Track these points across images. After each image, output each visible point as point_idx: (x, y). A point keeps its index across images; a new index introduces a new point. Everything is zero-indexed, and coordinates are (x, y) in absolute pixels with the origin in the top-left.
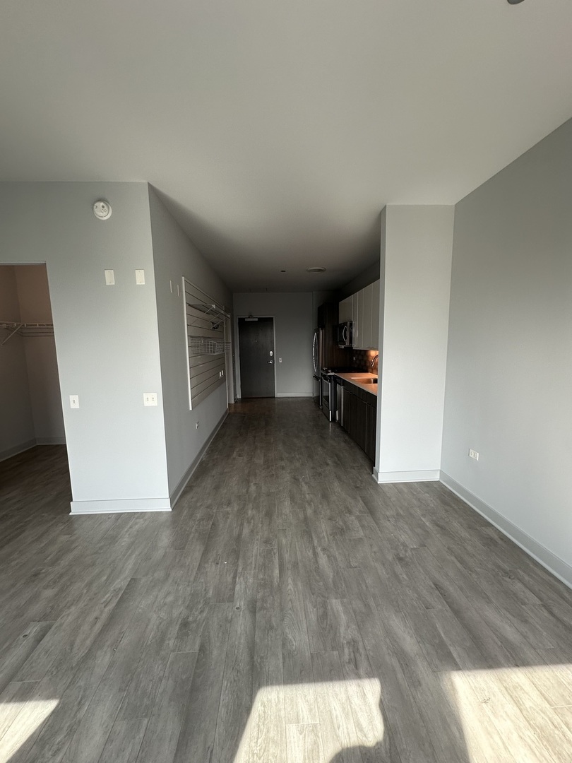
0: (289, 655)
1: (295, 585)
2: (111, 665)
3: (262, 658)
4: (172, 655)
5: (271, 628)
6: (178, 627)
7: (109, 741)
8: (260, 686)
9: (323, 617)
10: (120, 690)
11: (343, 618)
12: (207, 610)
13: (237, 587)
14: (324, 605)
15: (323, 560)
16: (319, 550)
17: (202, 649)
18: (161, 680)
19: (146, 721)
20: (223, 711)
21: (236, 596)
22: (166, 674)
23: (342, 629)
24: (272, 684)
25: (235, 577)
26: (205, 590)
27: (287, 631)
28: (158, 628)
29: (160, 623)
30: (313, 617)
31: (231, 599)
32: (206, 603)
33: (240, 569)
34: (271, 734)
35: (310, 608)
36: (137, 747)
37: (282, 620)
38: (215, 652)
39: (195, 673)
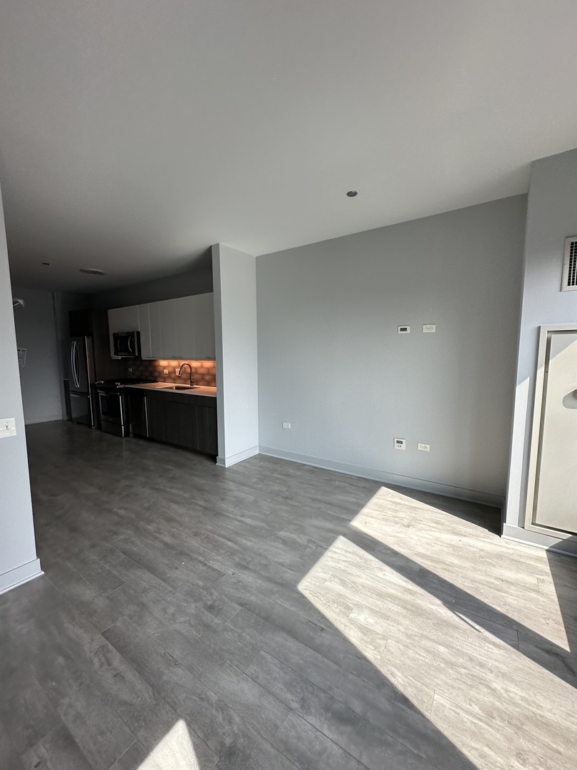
0: (290, 567)
1: (251, 541)
2: (191, 669)
3: (280, 578)
4: (228, 624)
5: (266, 565)
6: (207, 613)
7: (255, 679)
8: (295, 586)
9: (284, 542)
10: (221, 665)
11: (294, 536)
12: (213, 591)
13: (215, 567)
14: (278, 538)
15: (249, 521)
16: (239, 518)
17: (242, 604)
18: (240, 636)
19: (262, 653)
20: (293, 609)
21: (222, 571)
22: (240, 631)
23: (299, 540)
24: (300, 581)
25: (205, 565)
26: (193, 585)
27: (276, 560)
28: (192, 626)
29: (190, 623)
30: (281, 546)
31: (221, 574)
32: (207, 589)
33: (201, 558)
34: (323, 593)
35: (274, 544)
36: (276, 661)
37: (267, 558)
38: (253, 599)
39: (256, 614)
